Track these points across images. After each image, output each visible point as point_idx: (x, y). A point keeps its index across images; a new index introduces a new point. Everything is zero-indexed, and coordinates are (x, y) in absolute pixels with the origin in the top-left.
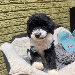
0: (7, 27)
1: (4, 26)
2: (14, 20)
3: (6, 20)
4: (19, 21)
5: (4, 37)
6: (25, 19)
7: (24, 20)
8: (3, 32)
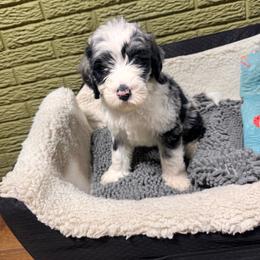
0: (83, 33)
1: (72, 30)
2: (102, 12)
3: (79, 12)
4: (117, 14)
5: (75, 61)
6: (135, 5)
7: (131, 10)
8: (71, 47)
